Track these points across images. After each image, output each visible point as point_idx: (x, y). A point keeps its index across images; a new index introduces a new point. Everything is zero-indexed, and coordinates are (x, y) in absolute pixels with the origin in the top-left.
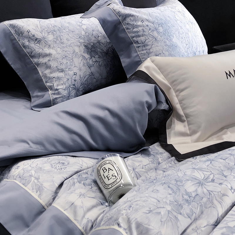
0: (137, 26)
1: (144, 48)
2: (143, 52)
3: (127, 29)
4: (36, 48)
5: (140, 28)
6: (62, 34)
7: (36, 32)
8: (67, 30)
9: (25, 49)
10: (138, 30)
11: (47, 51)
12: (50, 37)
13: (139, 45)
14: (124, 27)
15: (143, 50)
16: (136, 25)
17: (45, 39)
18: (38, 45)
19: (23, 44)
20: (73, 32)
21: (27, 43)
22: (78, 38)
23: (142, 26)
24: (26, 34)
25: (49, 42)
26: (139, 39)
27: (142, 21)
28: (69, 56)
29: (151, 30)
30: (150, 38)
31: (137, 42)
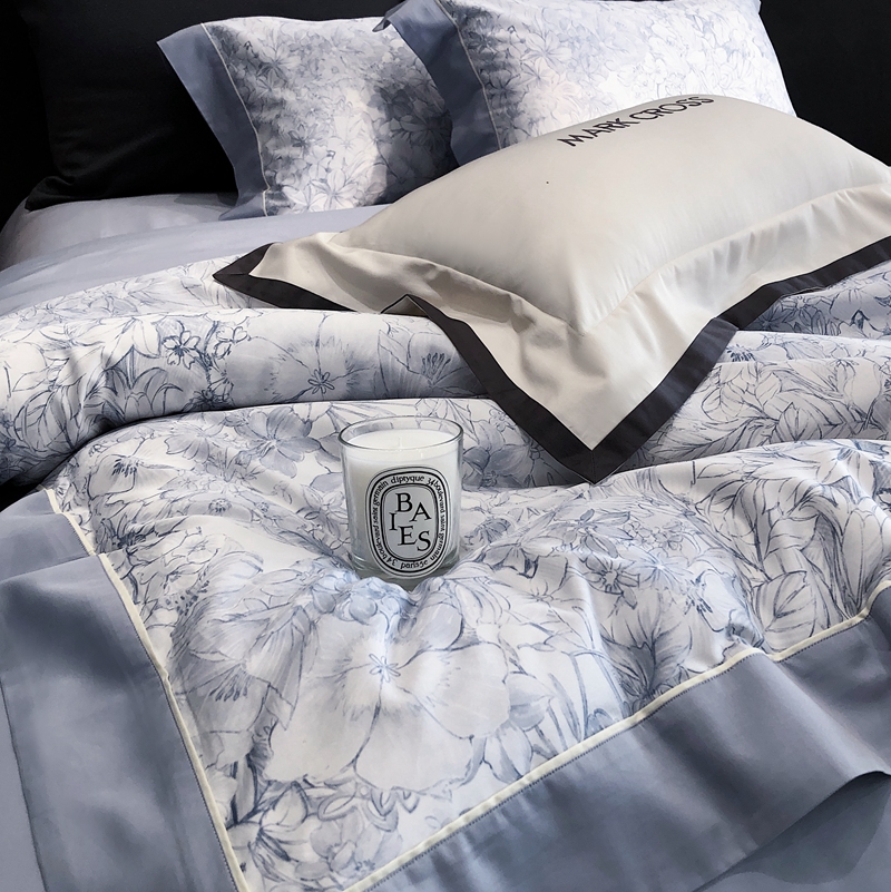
0: (494, 42)
1: (504, 101)
2: (500, 111)
3: (470, 47)
4: (258, 85)
5: (501, 48)
6: (325, 56)
7: (264, 49)
8: (344, 48)
9: (238, 87)
10: (495, 52)
11: (278, 93)
12: (292, 63)
13: (492, 92)
14: (462, 42)
15: (501, 106)
16: (491, 39)
17: (280, 66)
18: (263, 78)
19: (235, 75)
20: (357, 52)
21: (242, 73)
22: (365, 68)
23: (506, 42)
24: (241, 50)
25: (287, 74)
26: (494, 76)
27: (512, 28)
28: (325, 109)
29: (531, 53)
30: (522, 74)
31: (489, 84)
